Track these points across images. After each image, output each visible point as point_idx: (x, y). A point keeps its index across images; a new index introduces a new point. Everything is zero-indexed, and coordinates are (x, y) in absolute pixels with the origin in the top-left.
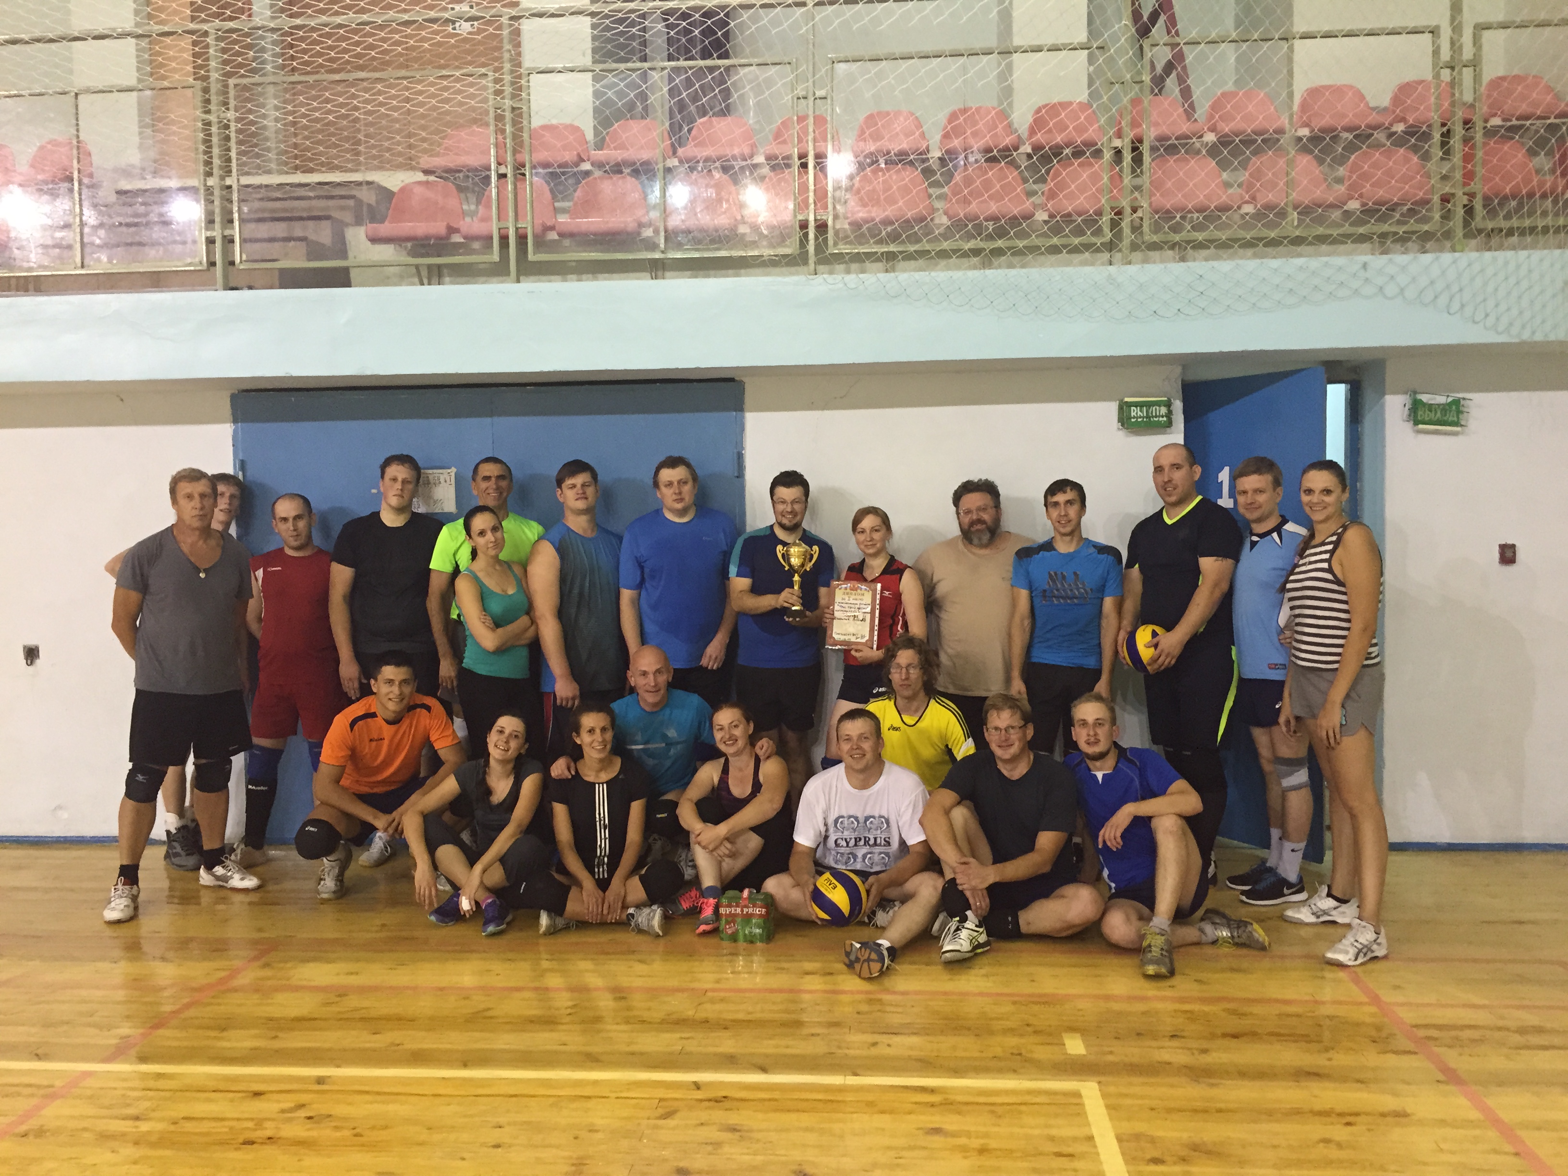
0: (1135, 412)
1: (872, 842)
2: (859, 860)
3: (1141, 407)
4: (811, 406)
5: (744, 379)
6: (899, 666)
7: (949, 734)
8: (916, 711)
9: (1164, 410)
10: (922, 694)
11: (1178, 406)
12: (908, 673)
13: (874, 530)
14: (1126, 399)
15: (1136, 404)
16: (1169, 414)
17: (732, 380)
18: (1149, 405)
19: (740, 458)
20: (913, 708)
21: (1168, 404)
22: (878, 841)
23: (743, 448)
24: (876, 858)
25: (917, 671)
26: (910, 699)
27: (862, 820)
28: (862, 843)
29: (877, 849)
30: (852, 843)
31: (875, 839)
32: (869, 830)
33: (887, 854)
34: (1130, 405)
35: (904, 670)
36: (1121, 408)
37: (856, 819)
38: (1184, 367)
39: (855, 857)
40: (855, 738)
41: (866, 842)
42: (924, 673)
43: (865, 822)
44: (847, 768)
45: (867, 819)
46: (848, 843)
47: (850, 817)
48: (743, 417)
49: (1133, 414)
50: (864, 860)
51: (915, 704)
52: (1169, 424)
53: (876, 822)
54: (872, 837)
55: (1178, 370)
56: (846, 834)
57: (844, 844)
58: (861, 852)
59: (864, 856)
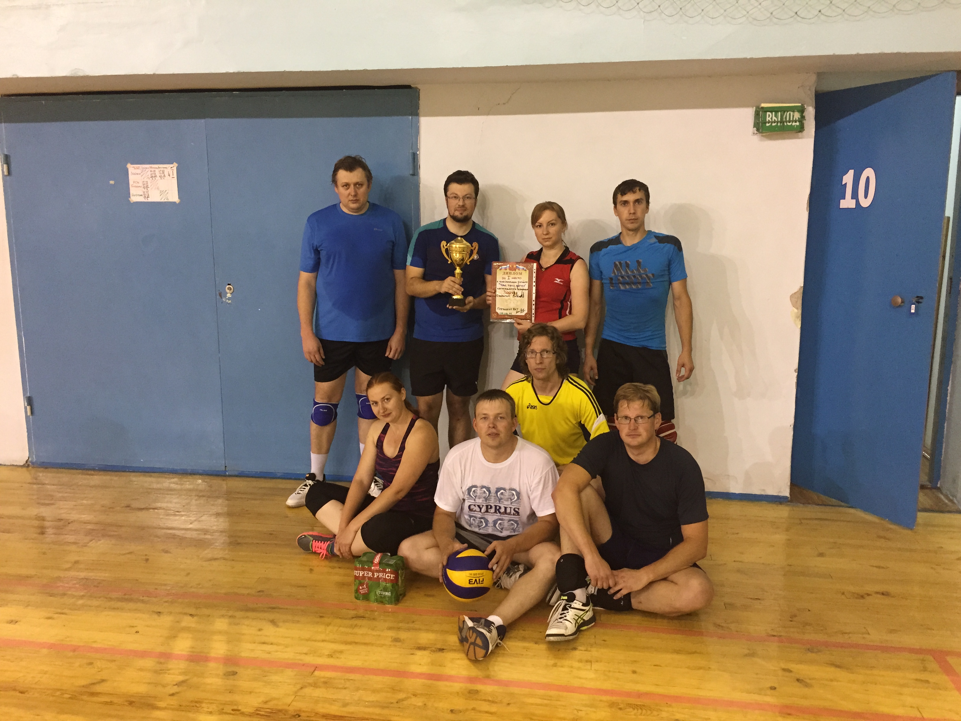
0: (770, 117)
1: (502, 510)
2: (491, 524)
3: (776, 112)
4: (478, 111)
5: (419, 86)
6: (533, 351)
7: (583, 412)
8: (552, 389)
9: (797, 115)
10: (556, 375)
11: (811, 112)
12: (542, 357)
13: (551, 224)
14: (763, 105)
15: (771, 110)
16: (803, 117)
17: (409, 87)
18: (784, 110)
19: (415, 158)
20: (549, 388)
21: (802, 110)
22: (508, 510)
23: (418, 149)
24: (506, 524)
25: (551, 355)
26: (546, 380)
27: (493, 490)
28: (493, 510)
29: (506, 517)
30: (484, 509)
31: (506, 508)
32: (500, 500)
33: (516, 522)
34: (766, 110)
35: (538, 355)
36: (757, 114)
37: (488, 489)
38: (820, 75)
39: (487, 522)
40: (491, 418)
41: (497, 510)
42: (557, 358)
43: (497, 492)
44: (482, 443)
45: (498, 490)
46: (481, 509)
47: (483, 487)
48: (418, 122)
49: (768, 119)
50: (495, 525)
51: (550, 385)
52: (801, 128)
53: (507, 494)
54: (502, 506)
55: (813, 78)
56: (479, 501)
57: (478, 509)
58: (491, 518)
59: (495, 522)
